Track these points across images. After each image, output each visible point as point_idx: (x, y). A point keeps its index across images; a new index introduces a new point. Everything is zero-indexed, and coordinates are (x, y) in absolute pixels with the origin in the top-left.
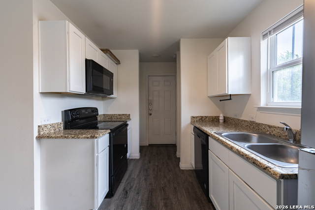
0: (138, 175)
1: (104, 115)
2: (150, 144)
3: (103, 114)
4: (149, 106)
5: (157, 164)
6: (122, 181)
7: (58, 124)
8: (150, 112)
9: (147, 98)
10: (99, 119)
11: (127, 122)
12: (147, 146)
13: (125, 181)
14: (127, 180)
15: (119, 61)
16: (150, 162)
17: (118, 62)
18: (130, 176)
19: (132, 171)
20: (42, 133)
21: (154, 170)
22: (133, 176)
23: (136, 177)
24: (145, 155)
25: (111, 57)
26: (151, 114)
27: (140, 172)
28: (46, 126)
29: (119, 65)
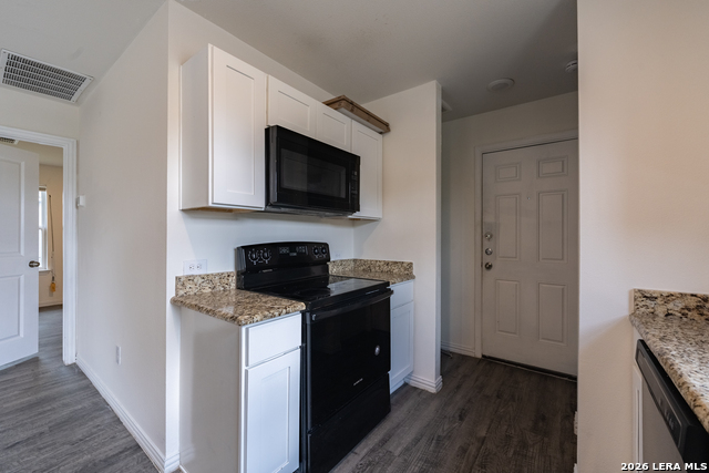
0: (407, 449)
1: (355, 260)
2: (487, 354)
3: (353, 257)
4: (485, 242)
5: (483, 433)
6: (357, 450)
7: (221, 276)
8: (488, 259)
9: (479, 219)
10: (333, 270)
11: (388, 284)
12: (475, 359)
13: (365, 450)
14: (373, 450)
15: (387, 125)
16: (461, 418)
17: (383, 127)
18: (384, 441)
19: (398, 426)
20: (181, 292)
21: (464, 450)
22: (391, 446)
23: (397, 453)
24: (458, 387)
25: (357, 118)
26: (489, 267)
27: (417, 440)
28: (190, 278)
29: (388, 137)
